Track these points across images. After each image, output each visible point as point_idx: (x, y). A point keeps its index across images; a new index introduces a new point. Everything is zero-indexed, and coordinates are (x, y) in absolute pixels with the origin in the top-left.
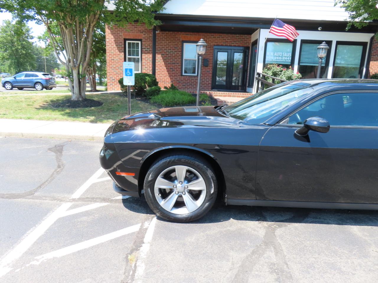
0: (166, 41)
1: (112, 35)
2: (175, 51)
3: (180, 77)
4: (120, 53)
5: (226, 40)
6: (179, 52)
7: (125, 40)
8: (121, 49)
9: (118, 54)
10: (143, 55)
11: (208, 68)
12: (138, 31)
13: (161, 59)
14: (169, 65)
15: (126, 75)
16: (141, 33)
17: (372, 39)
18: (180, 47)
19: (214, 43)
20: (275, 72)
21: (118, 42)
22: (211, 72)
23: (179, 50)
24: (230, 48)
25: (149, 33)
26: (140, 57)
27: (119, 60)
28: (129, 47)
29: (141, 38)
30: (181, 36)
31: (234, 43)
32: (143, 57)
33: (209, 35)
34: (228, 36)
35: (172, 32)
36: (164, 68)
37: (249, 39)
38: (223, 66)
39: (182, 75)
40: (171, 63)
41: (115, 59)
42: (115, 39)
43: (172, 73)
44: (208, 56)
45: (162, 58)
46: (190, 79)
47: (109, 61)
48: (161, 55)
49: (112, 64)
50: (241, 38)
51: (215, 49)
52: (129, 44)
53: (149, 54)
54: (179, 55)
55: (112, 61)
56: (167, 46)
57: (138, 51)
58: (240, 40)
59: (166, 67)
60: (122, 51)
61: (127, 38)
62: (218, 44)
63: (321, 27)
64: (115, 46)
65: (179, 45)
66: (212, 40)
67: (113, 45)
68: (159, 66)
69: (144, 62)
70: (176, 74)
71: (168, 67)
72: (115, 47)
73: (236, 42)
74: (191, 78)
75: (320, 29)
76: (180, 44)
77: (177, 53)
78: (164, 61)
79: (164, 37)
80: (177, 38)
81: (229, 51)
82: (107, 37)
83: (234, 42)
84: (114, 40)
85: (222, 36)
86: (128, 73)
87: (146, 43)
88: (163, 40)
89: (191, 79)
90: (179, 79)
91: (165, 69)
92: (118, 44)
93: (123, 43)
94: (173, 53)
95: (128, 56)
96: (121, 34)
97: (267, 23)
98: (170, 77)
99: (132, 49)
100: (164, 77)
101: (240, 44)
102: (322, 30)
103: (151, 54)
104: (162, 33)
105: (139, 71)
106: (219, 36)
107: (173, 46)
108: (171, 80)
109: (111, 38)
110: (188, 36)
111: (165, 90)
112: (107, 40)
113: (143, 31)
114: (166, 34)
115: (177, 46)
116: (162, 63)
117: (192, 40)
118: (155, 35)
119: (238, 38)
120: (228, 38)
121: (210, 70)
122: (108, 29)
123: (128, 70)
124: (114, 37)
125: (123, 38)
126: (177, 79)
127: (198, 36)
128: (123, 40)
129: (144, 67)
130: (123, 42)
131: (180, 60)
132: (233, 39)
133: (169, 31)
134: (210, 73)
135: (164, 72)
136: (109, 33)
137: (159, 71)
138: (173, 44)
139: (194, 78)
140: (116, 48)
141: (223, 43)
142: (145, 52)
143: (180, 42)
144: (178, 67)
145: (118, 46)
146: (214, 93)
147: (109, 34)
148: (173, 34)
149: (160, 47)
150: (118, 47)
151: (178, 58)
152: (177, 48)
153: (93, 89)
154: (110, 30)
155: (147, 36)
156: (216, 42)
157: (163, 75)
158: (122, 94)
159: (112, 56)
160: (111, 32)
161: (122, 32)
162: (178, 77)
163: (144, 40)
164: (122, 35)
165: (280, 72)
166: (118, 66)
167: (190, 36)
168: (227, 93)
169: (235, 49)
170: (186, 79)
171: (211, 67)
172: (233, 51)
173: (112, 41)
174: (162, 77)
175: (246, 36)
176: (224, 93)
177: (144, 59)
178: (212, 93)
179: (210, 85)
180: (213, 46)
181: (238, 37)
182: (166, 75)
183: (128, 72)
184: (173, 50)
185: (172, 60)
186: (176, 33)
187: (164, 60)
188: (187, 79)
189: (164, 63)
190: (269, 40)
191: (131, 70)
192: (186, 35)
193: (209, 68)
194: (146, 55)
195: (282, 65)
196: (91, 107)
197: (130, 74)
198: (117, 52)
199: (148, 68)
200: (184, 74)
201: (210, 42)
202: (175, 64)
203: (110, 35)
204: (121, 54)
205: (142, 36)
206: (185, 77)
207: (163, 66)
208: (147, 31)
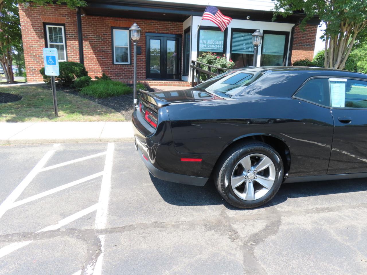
0: (93, 26)
1: (28, 18)
2: (104, 38)
3: (111, 66)
4: (39, 39)
5: (158, 27)
6: (109, 38)
7: (45, 24)
8: (40, 35)
9: (37, 41)
10: (67, 41)
11: (141, 57)
12: (60, 14)
13: (89, 46)
14: (98, 53)
15: (48, 64)
16: (63, 16)
17: (293, 29)
18: (109, 33)
19: (146, 30)
20: (209, 60)
21: (36, 26)
22: (144, 60)
23: (108, 36)
24: (162, 35)
25: (73, 17)
26: (64, 43)
27: (39, 47)
28: (50, 32)
29: (64, 23)
30: (110, 21)
31: (166, 31)
32: (68, 44)
33: (140, 22)
34: (160, 23)
35: (99, 17)
36: (93, 56)
37: (181, 26)
38: (156, 54)
39: (113, 64)
40: (100, 51)
41: (34, 46)
42: (32, 22)
43: (103, 62)
44: (140, 44)
45: (91, 45)
46: (122, 68)
47: (27, 48)
48: (88, 42)
49: (31, 52)
50: (173, 26)
51: (147, 36)
52: (49, 28)
53: (75, 40)
54: (109, 42)
55: (30, 48)
56: (94, 32)
57: (62, 37)
58: (172, 28)
59: (95, 55)
60: (42, 37)
61: (47, 21)
62: (150, 30)
63: (249, 16)
64: (32, 30)
65: (109, 31)
66: (143, 27)
67: (30, 30)
68: (87, 54)
69: (69, 50)
70: (107, 62)
71: (98, 55)
72: (33, 32)
73: (168, 29)
74: (124, 66)
75: (249, 18)
77: (106, 40)
78: (92, 49)
79: (90, 22)
80: (106, 23)
81: (162, 38)
82: (21, 20)
83: (166, 29)
84: (32, 24)
85: (153, 23)
86: (50, 62)
87: (71, 29)
88: (90, 26)
89: (124, 68)
90: (111, 68)
91: (95, 57)
92: (35, 28)
93: (42, 28)
94: (101, 40)
95: (50, 42)
96: (39, 17)
97: (199, 10)
98: (101, 66)
99: (53, 35)
100: (94, 66)
101: (172, 31)
102: (250, 19)
103: (76, 41)
104: (88, 18)
105: (64, 59)
106: (151, 22)
107: (101, 32)
108: (102, 69)
109: (27, 22)
110: (117, 21)
111: (96, 80)
112: (22, 24)
113: (65, 14)
115: (106, 32)
116: (91, 51)
117: (122, 26)
118: (80, 20)
119: (170, 26)
120: (160, 25)
121: (143, 58)
122: (22, 11)
123: (50, 58)
124: (30, 20)
125: (42, 22)
126: (109, 68)
127: (128, 22)
128: (42, 24)
129: (70, 55)
130: (42, 26)
131: (110, 48)
132: (165, 26)
133: (96, 15)
134: (144, 62)
135: (94, 60)
136: (23, 16)
137: (87, 60)
138: (101, 30)
139: (127, 67)
140: (35, 33)
141: (155, 30)
142: (70, 38)
143: (109, 28)
144: (109, 55)
145: (36, 30)
146: (150, 82)
148: (100, 19)
149: (87, 33)
151: (108, 45)
152: (106, 34)
153: (9, 81)
154: (25, 12)
155: (70, 21)
156: (148, 28)
158: (46, 86)
159: (31, 42)
160: (26, 14)
161: (40, 15)
162: (109, 66)
163: (67, 25)
164: (41, 18)
165: (214, 61)
166: (39, 54)
167: (120, 21)
168: (163, 82)
169: (168, 37)
170: (118, 68)
171: (144, 55)
172: (166, 38)
173: (29, 25)
174: (91, 65)
175: (178, 23)
176: (160, 83)
177: (69, 46)
178: (148, 82)
179: (144, 74)
180: (144, 33)
181: (170, 24)
182: (96, 64)
183: (51, 60)
184: (101, 36)
185: (102, 47)
186: (104, 18)
187: (92, 47)
188: (120, 68)
189: (93, 51)
190: (202, 28)
191: (53, 58)
192: (115, 20)
193: (143, 57)
194: (71, 42)
195: (216, 53)
196: (6, 102)
197: (53, 62)
198: (35, 37)
199: (74, 56)
200: (115, 63)
202: (105, 51)
203: (26, 18)
204: (41, 40)
205: (65, 20)
206: (117, 66)
207: (92, 54)
208: (70, 15)
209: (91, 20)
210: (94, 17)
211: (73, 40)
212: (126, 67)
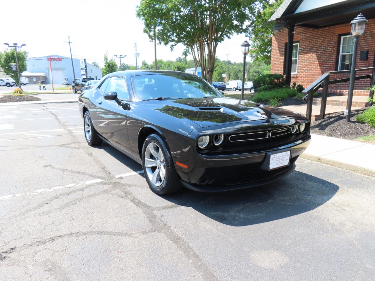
0: (322, 38)
1: (276, 42)
2: (330, 48)
3: (333, 75)
6: (334, 47)
8: (282, 53)
9: (279, 58)
10: (299, 56)
11: (368, 62)
13: (316, 57)
14: (322, 63)
16: (299, 34)
18: (335, 42)
21: (280, 47)
22: (371, 66)
23: (334, 45)
25: (306, 33)
26: (297, 58)
27: (280, 64)
29: (300, 40)
30: (338, 29)
32: (300, 58)
35: (328, 27)
40: (325, 61)
41: (277, 63)
44: (369, 47)
45: (317, 56)
47: (273, 65)
48: (315, 54)
49: (274, 68)
53: (305, 54)
54: (334, 51)
56: (322, 43)
57: (297, 52)
59: (320, 65)
60: (283, 55)
64: (278, 51)
67: (276, 51)
69: (300, 63)
71: (322, 65)
76: (335, 38)
77: (332, 49)
78: (318, 60)
79: (320, 34)
80: (333, 32)
82: (273, 44)
84: (278, 46)
87: (303, 44)
88: (319, 38)
91: (319, 68)
93: (284, 47)
94: (327, 50)
100: (317, 76)
104: (318, 31)
105: (296, 72)
107: (328, 42)
109: (275, 45)
110: (345, 28)
113: (301, 32)
114: (322, 30)
115: (332, 42)
116: (316, 62)
117: (349, 32)
121: (370, 64)
124: (278, 43)
125: (285, 42)
128: (284, 44)
131: (334, 57)
135: (318, 70)
137: (313, 71)
138: (328, 40)
140: (279, 53)
144: (332, 64)
145: (280, 50)
147: (274, 41)
148: (329, 29)
149: (315, 46)
150: (280, 52)
151: (332, 54)
152: (332, 44)
154: (275, 37)
155: (304, 37)
157: (316, 74)
159: (275, 60)
160: (276, 39)
161: (284, 37)
164: (284, 40)
166: (279, 69)
167: (348, 27)
173: (276, 47)
174: (315, 76)
177: (300, 60)
182: (319, 74)
184: (327, 46)
185: (326, 57)
186: (332, 27)
187: (318, 58)
189: (318, 62)
192: (343, 27)
193: (370, 62)
194: (302, 55)
198: (279, 56)
201: (372, 29)
202: (329, 61)
204: (282, 58)
205: (300, 37)
206: (338, 75)
207: (317, 65)
208: (305, 32)
209: (320, 32)
210: (323, 29)
211: (303, 54)
212: (347, 75)
